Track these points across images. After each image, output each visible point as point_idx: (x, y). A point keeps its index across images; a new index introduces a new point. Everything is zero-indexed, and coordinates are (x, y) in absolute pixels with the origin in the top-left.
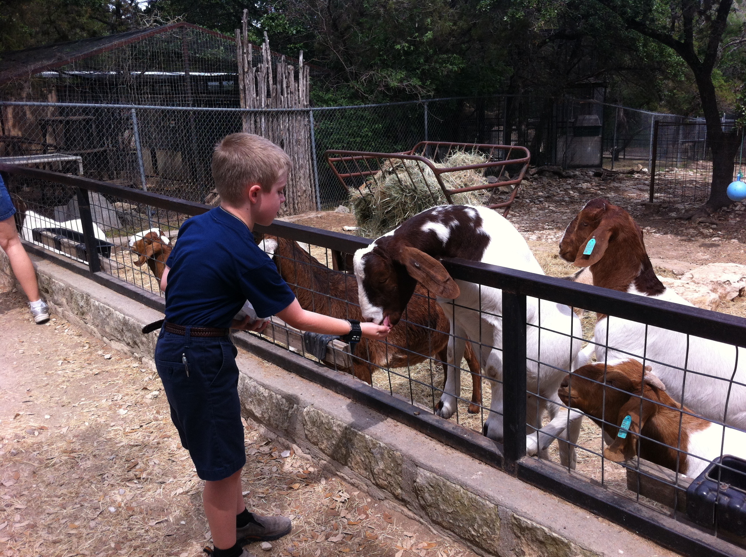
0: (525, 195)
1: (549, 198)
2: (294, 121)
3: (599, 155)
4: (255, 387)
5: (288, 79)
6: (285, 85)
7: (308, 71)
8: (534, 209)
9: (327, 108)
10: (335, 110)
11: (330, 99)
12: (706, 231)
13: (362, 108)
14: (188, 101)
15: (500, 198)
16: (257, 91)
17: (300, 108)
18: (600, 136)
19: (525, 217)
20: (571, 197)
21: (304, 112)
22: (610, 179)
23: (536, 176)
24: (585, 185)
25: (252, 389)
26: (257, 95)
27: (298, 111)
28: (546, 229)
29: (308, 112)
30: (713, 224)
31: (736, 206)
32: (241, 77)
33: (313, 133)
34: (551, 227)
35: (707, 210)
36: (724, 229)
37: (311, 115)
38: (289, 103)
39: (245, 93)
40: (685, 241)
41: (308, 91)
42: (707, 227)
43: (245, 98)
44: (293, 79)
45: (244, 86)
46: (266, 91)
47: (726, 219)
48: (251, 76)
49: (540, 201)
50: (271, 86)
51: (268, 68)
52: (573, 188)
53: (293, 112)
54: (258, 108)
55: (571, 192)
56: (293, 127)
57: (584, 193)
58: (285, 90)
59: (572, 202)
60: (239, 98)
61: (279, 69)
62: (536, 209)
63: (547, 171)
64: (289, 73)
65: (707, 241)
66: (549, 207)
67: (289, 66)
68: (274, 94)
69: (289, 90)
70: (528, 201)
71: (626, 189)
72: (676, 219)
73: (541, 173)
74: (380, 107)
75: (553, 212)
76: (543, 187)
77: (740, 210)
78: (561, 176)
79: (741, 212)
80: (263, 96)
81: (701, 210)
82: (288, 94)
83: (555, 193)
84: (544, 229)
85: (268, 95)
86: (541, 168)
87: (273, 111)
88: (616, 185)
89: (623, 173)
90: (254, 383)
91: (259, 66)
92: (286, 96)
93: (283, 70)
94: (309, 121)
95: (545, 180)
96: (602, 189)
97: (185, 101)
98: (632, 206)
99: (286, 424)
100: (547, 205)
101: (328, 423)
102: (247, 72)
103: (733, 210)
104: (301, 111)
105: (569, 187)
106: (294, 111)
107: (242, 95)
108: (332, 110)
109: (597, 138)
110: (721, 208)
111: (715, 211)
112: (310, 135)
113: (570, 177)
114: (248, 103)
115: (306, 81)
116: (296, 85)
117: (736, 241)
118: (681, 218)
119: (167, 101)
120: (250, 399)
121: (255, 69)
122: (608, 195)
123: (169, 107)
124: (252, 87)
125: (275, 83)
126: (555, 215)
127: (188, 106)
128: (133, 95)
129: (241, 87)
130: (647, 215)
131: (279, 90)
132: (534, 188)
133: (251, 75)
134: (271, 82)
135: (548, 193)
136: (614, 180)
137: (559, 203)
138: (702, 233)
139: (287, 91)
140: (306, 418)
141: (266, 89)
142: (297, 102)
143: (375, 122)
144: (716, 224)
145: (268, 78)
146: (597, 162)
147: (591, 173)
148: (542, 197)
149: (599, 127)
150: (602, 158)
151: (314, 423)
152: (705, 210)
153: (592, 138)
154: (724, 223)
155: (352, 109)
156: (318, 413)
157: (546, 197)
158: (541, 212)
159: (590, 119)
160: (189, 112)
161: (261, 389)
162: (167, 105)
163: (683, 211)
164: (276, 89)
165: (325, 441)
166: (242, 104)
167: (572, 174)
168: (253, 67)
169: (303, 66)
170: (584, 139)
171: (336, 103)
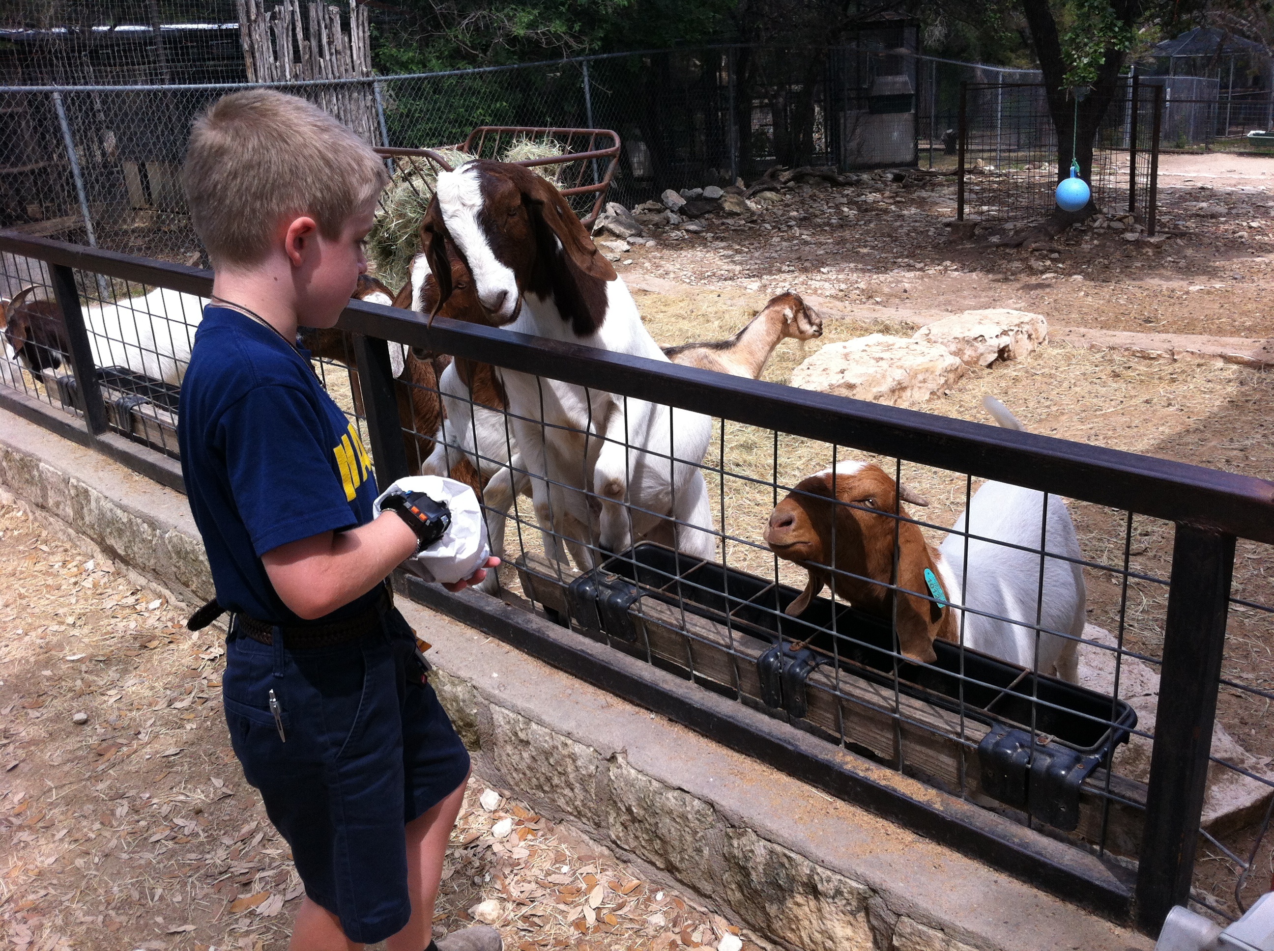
0: (766, 218)
1: (804, 222)
2: (347, 101)
3: (912, 145)
4: (111, 510)
5: (330, 30)
6: (325, 40)
7: (366, 14)
8: (776, 239)
9: (407, 76)
10: (419, 79)
11: (412, 60)
12: (1038, 265)
13: (468, 74)
14: (161, 74)
15: (723, 224)
16: (275, 52)
17: (356, 77)
18: (913, 111)
19: (757, 254)
20: (843, 218)
21: (363, 84)
22: (917, 185)
23: (791, 184)
24: (871, 197)
25: (109, 514)
26: (276, 59)
27: (352, 83)
28: (784, 272)
29: (370, 84)
30: (1052, 251)
31: (1095, 221)
32: (245, 30)
33: (382, 121)
34: (792, 268)
35: (1050, 228)
36: (1070, 259)
37: (377, 90)
38: (336, 69)
39: (254, 57)
40: (999, 281)
41: (368, 48)
42: (1043, 258)
43: (255, 65)
44: (339, 29)
45: (252, 46)
46: (291, 52)
47: (1078, 243)
48: (263, 27)
49: (790, 227)
50: (300, 43)
51: (293, 12)
52: (851, 203)
53: (342, 86)
54: (279, 80)
55: (846, 209)
56: (345, 111)
57: (866, 210)
58: (326, 48)
59: (842, 226)
60: (244, 65)
61: (313, 13)
62: (778, 239)
63: (811, 175)
64: (331, 19)
65: (1033, 280)
66: (801, 234)
67: (331, 8)
68: (307, 56)
69: (333, 47)
70: (768, 226)
71: (938, 200)
72: (998, 246)
73: (799, 179)
74: (502, 71)
75: (806, 243)
76: (803, 202)
77: (1101, 227)
78: (835, 183)
79: (1102, 231)
80: (286, 60)
81: (1039, 229)
82: (331, 54)
83: (817, 213)
84: (780, 271)
85: (297, 58)
86: (799, 170)
87: (307, 86)
88: (924, 194)
89: (944, 174)
90: (110, 505)
91: (277, 9)
92: (328, 58)
93: (321, 15)
94: (374, 100)
95: (807, 191)
96: (899, 202)
97: (156, 75)
98: (936, 229)
99: (152, 561)
100: (797, 231)
101: (193, 551)
102: (255, 21)
103: (1091, 228)
104: (358, 82)
105: (845, 200)
106: (345, 84)
107: (249, 61)
108: (413, 79)
109: (907, 116)
110: (1071, 225)
111: (1062, 230)
112: (379, 123)
113: (850, 184)
114: (261, 73)
115: (364, 32)
116: (346, 39)
117: (1079, 278)
118: (1006, 245)
119: (124, 76)
120: (108, 530)
121: (268, 15)
122: (905, 212)
123: (128, 87)
124: (267, 45)
125: (307, 37)
126: (807, 248)
127: (162, 82)
128: (62, 69)
129: (246, 47)
130: (955, 242)
131: (315, 49)
132: (787, 205)
133: (262, 25)
134: (300, 36)
135: (806, 211)
136: (923, 187)
137: (819, 229)
138: (1030, 268)
139: (330, 49)
140: (170, 547)
141: (291, 47)
142: (350, 67)
143: (495, 98)
144: (1059, 252)
145: (294, 29)
146: (909, 157)
147: (890, 176)
148: (794, 219)
149: (911, 96)
150: (917, 150)
151: (178, 553)
152: (1046, 230)
153: (900, 115)
154: (1072, 249)
155: (450, 76)
156: (181, 538)
157: (801, 220)
158: (784, 244)
159: (895, 83)
160: (165, 93)
161: (119, 512)
162: (125, 84)
163: (1012, 233)
164: (310, 48)
165: (194, 579)
166: (250, 74)
167: (855, 178)
168: (266, 12)
169: (357, 6)
170: (885, 116)
171: (425, 66)
